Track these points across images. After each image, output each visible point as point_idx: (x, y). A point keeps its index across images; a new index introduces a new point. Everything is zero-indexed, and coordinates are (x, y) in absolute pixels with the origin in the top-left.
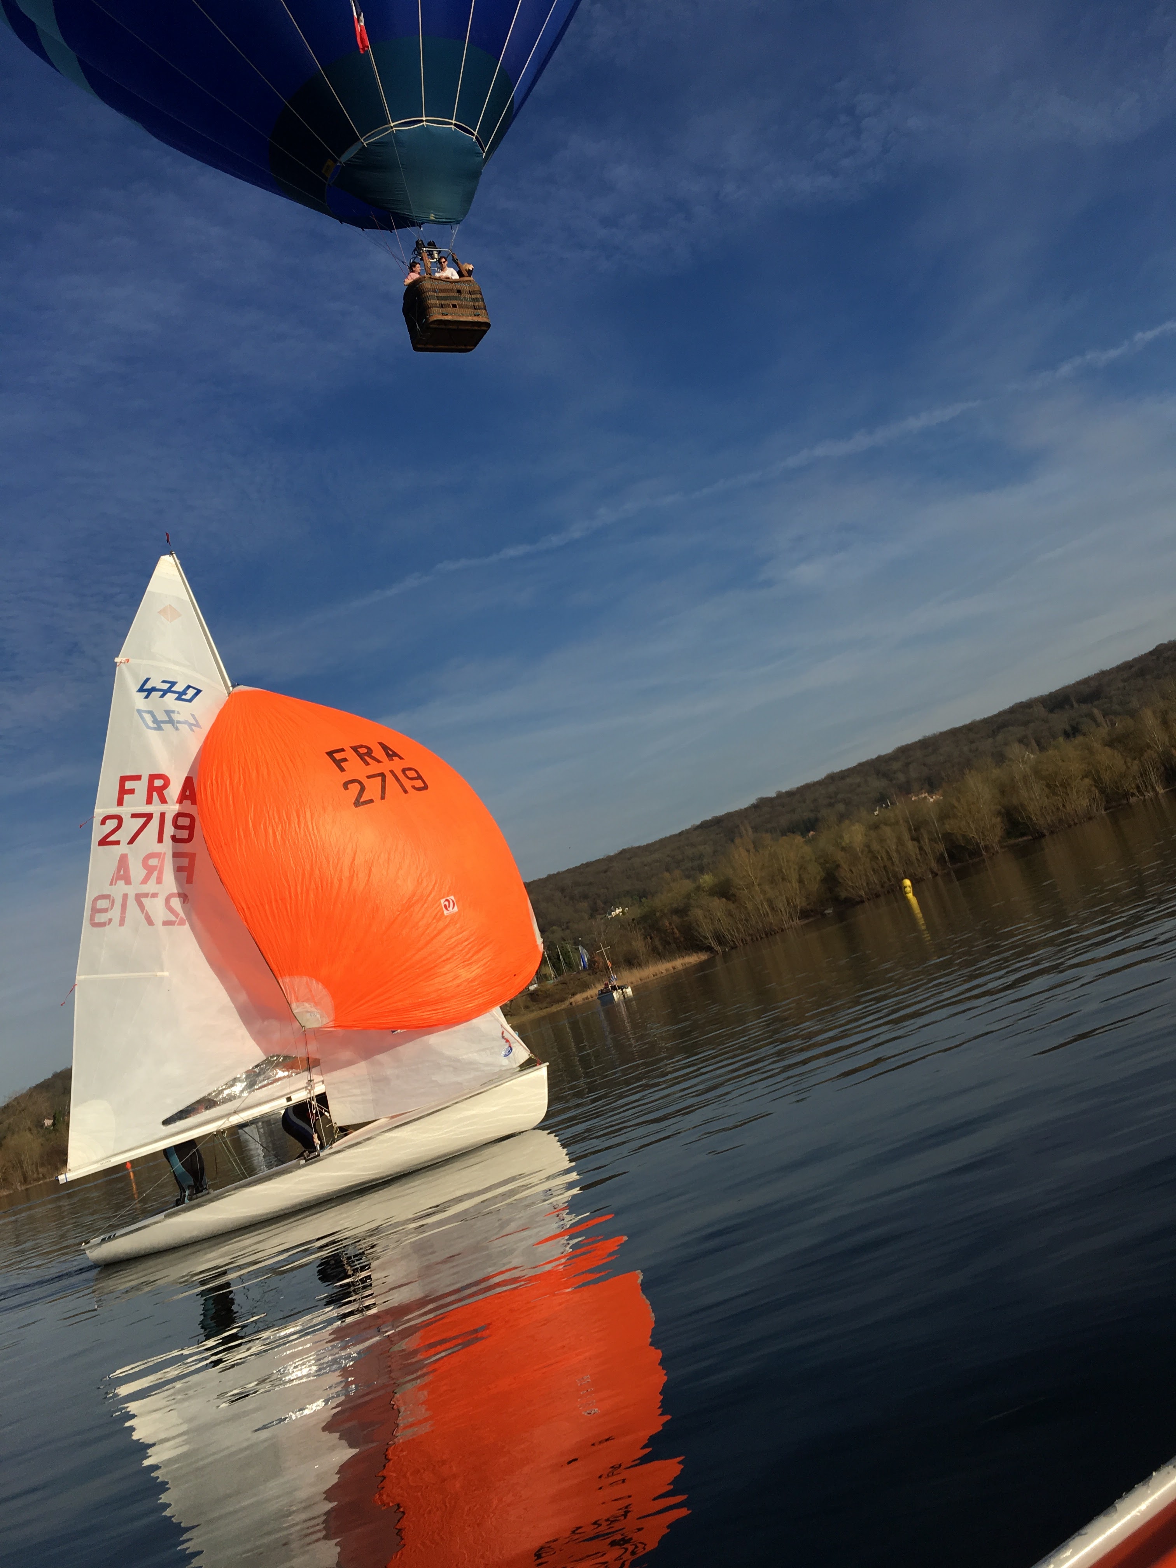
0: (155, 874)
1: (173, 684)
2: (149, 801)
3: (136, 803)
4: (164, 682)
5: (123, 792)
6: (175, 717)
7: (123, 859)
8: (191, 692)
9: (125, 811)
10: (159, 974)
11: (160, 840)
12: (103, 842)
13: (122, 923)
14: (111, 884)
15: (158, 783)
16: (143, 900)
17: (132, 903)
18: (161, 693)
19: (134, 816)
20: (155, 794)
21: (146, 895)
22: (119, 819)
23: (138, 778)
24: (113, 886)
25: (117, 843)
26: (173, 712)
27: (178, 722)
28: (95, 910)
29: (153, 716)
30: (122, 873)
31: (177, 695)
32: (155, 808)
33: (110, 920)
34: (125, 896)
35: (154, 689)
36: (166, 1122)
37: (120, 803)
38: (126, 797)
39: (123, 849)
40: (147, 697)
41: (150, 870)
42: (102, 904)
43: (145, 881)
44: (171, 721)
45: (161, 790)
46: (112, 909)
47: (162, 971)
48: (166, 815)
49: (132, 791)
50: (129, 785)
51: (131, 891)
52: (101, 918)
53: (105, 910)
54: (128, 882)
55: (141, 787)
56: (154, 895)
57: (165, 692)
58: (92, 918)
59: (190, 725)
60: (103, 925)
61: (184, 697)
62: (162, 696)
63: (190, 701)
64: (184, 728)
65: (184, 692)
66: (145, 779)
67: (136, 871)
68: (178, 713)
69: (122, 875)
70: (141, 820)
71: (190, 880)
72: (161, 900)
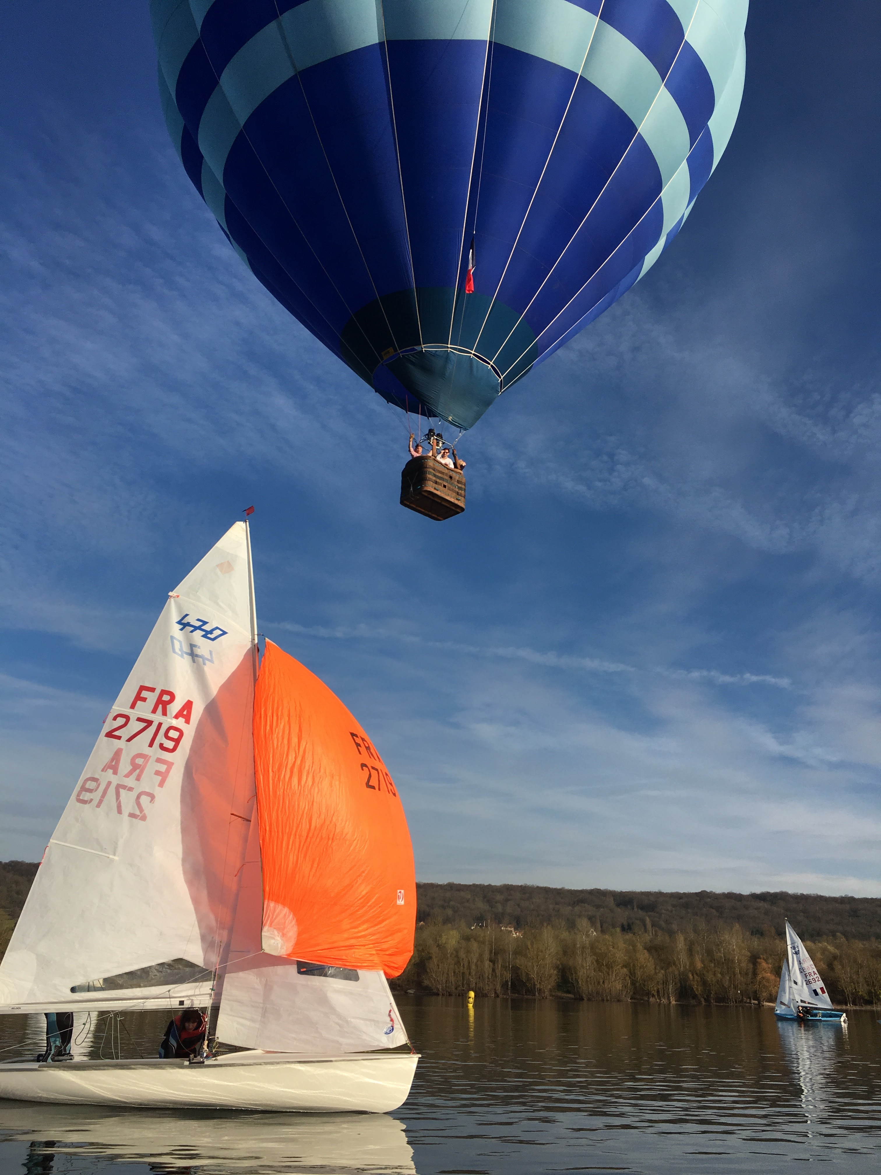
0: (138, 771)
1: (205, 623)
2: (154, 711)
4: (198, 620)
5: (139, 698)
6: (197, 650)
7: (118, 754)
8: (217, 633)
9: (134, 714)
11: (151, 745)
12: (110, 735)
13: (99, 806)
14: (103, 770)
15: (166, 698)
16: (121, 791)
17: (112, 790)
18: (193, 628)
19: (139, 719)
20: (160, 706)
21: (124, 787)
22: (127, 718)
23: (152, 690)
24: (103, 773)
25: (119, 738)
26: (196, 646)
27: (198, 655)
28: (84, 789)
29: (181, 645)
30: (113, 763)
31: (204, 633)
32: (157, 718)
33: (92, 800)
34: (109, 783)
35: (188, 624)
36: (73, 990)
37: (133, 706)
38: (139, 703)
39: (121, 744)
40: (182, 629)
41: (135, 767)
42: (90, 785)
43: (127, 776)
44: (191, 653)
45: (165, 704)
46: (96, 791)
47: (114, 854)
48: (163, 726)
49: (144, 700)
50: (144, 694)
51: (115, 780)
52: (86, 796)
53: (90, 791)
54: (115, 773)
55: (152, 698)
56: (131, 789)
57: (196, 628)
58: (79, 795)
59: (208, 660)
60: (84, 802)
61: (209, 636)
62: (192, 632)
63: (213, 639)
64: (199, 660)
65: (211, 632)
66: (157, 693)
67: (124, 766)
68: (200, 647)
69: (113, 765)
70: (143, 725)
71: (161, 784)
72: (134, 795)
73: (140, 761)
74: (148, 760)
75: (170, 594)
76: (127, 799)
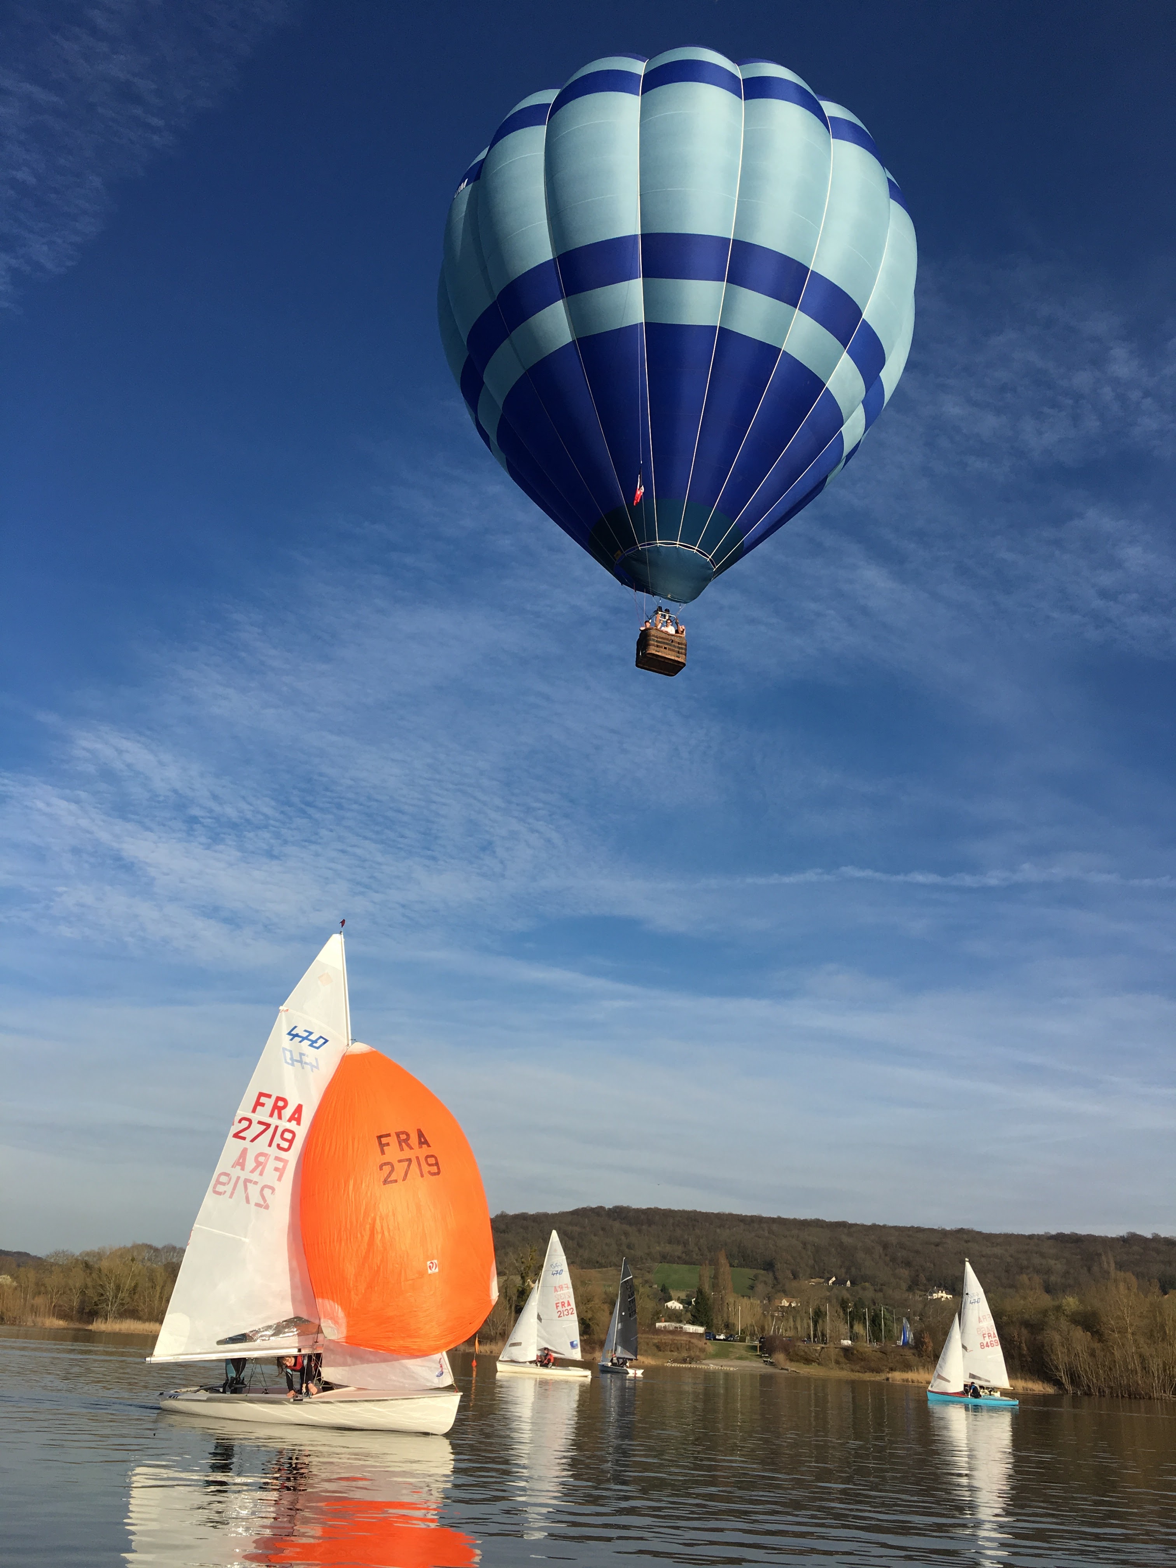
0: (260, 1168)
1: (311, 1033)
2: (271, 1115)
3: (262, 1114)
4: (305, 1031)
5: (258, 1104)
6: (305, 1059)
7: (244, 1151)
8: (321, 1041)
9: (255, 1117)
10: (243, 1239)
11: (270, 1145)
12: (236, 1136)
13: (231, 1197)
14: (232, 1167)
15: (281, 1104)
16: (248, 1184)
17: (241, 1182)
18: (301, 1039)
19: (260, 1123)
20: (276, 1111)
21: (250, 1181)
22: (250, 1121)
23: (269, 1096)
24: (233, 1169)
25: (244, 1138)
26: (304, 1055)
27: (306, 1063)
28: (218, 1182)
29: (292, 1055)
30: (241, 1161)
31: (310, 1043)
32: (274, 1121)
33: (225, 1192)
34: (238, 1178)
35: (297, 1035)
36: (220, 1342)
37: (254, 1111)
38: (259, 1108)
39: (246, 1144)
40: (291, 1040)
41: (259, 1164)
42: (223, 1179)
43: (252, 1171)
44: (301, 1061)
45: (280, 1109)
46: (228, 1184)
47: (245, 1238)
48: (279, 1128)
49: (263, 1105)
50: (263, 1100)
51: (244, 1175)
52: (220, 1188)
53: (224, 1184)
54: (243, 1169)
55: (269, 1103)
56: (256, 1183)
57: (304, 1039)
58: (215, 1187)
59: (313, 1066)
60: (219, 1193)
61: (315, 1045)
62: (300, 1042)
63: (318, 1048)
64: (308, 1067)
65: (316, 1041)
66: (273, 1099)
67: (250, 1163)
68: (307, 1056)
69: (241, 1162)
70: (264, 1127)
71: (279, 1179)
72: (259, 1187)
73: (261, 1159)
74: (268, 1159)
75: (281, 1008)
76: (254, 1191)
